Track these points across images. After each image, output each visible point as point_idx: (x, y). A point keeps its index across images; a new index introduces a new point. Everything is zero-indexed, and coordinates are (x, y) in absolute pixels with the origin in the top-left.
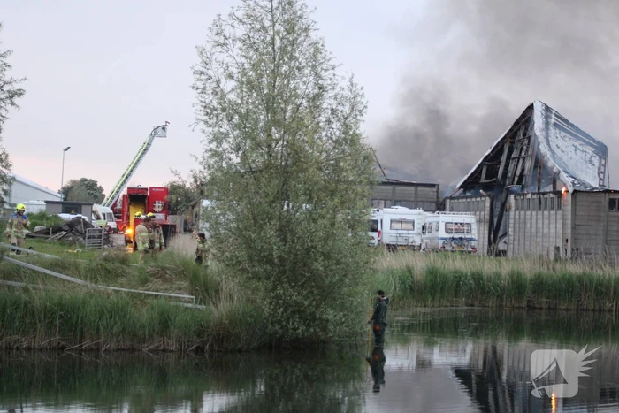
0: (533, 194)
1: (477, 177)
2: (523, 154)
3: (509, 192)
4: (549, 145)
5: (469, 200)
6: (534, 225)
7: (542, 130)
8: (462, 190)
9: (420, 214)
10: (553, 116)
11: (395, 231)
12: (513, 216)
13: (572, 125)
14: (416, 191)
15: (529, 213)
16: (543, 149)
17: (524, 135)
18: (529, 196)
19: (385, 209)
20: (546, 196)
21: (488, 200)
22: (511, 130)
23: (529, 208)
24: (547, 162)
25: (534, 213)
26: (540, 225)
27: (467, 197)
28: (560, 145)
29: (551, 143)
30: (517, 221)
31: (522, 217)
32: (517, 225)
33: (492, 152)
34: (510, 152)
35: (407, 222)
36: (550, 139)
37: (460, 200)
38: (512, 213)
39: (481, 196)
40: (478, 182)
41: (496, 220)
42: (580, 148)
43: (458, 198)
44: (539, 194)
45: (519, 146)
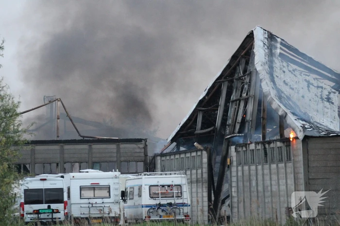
0: (257, 143)
1: (191, 128)
2: (244, 95)
3: (230, 143)
4: (273, 81)
5: (183, 156)
6: (260, 183)
7: (264, 64)
8: (175, 144)
9: (116, 177)
10: (279, 45)
11: (86, 201)
12: (235, 173)
13: (303, 55)
14: (118, 149)
15: (253, 167)
16: (266, 87)
17: (245, 71)
18: (252, 146)
19: (72, 174)
20: (272, 145)
21: (205, 154)
22: (228, 66)
23: (253, 162)
24: (270, 103)
25: (260, 167)
26: (268, 183)
27: (180, 153)
28: (288, 80)
29: (276, 79)
30: (240, 179)
31: (246, 173)
32: (241, 184)
33: (207, 94)
34: (229, 94)
35: (101, 188)
36: (275, 74)
37: (172, 157)
38: (234, 169)
39: (197, 150)
40: (192, 134)
41: (216, 179)
42: (315, 83)
43: (170, 154)
44: (264, 143)
45: (240, 85)
